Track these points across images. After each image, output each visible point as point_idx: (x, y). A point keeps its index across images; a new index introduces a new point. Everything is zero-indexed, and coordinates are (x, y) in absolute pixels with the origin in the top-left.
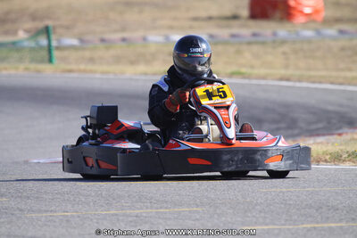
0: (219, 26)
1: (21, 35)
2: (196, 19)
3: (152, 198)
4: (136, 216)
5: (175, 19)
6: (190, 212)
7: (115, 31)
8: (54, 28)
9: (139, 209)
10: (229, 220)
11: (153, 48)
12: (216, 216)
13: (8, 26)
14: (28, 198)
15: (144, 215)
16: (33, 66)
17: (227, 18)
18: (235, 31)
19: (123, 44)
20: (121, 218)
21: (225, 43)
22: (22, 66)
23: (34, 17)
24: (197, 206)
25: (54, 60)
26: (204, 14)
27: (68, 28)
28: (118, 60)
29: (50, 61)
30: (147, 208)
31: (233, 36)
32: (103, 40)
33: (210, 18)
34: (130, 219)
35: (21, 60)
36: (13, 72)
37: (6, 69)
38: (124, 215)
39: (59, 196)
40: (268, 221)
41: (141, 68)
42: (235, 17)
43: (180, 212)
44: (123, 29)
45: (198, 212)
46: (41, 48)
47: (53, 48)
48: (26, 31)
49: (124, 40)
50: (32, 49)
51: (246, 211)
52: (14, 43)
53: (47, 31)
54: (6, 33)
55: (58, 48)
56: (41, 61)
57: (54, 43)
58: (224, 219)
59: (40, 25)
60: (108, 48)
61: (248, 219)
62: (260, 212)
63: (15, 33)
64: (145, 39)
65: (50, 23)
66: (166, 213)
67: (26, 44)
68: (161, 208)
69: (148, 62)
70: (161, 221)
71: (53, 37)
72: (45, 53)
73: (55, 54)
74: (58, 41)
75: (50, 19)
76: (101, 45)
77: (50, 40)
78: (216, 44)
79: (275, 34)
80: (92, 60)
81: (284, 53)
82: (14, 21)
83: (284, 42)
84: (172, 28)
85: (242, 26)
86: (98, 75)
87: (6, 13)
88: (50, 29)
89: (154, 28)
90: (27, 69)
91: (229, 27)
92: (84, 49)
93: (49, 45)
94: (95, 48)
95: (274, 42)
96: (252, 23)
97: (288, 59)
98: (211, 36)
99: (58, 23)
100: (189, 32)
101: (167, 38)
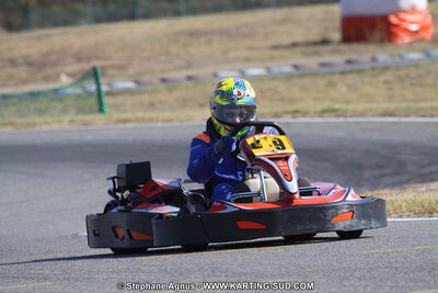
0: (306, 54)
1: (65, 80)
2: (276, 47)
3: (227, 270)
5: (251, 49)
7: (180, 68)
8: (104, 68)
13: (49, 71)
16: (79, 118)
17: (315, 43)
18: (326, 59)
19: (189, 84)
21: (313, 74)
22: (67, 118)
23: (79, 58)
24: (283, 276)
25: (106, 109)
26: (287, 41)
27: (121, 68)
28: (184, 103)
29: (101, 110)
31: (323, 65)
32: (164, 80)
33: (294, 45)
35: (64, 111)
36: (55, 126)
37: (46, 123)
42: (325, 42)
44: (189, 66)
46: (89, 94)
47: (103, 94)
48: (69, 75)
49: (190, 78)
50: (78, 97)
51: (342, 280)
52: (56, 91)
53: (94, 74)
54: (47, 79)
55: (109, 94)
56: (91, 112)
57: (104, 88)
59: (87, 66)
60: (170, 90)
62: (360, 279)
63: (56, 78)
64: (215, 75)
65: (98, 64)
67: (70, 91)
71: (102, 80)
72: (93, 101)
73: (106, 100)
74: (110, 85)
75: (98, 58)
76: (162, 87)
77: (98, 84)
78: (302, 76)
79: (374, 59)
80: (152, 105)
81: (386, 82)
82: (54, 64)
83: (385, 68)
84: (247, 60)
85: (334, 52)
86: (160, 124)
87: (45, 55)
88: (99, 71)
89: (227, 62)
90: (72, 121)
91: (317, 54)
92: (141, 93)
93: (99, 90)
94: (154, 91)
95: (373, 69)
96: (344, 47)
97: (391, 89)
98: (296, 67)
99: (109, 63)
100: (269, 64)
101: (242, 72)
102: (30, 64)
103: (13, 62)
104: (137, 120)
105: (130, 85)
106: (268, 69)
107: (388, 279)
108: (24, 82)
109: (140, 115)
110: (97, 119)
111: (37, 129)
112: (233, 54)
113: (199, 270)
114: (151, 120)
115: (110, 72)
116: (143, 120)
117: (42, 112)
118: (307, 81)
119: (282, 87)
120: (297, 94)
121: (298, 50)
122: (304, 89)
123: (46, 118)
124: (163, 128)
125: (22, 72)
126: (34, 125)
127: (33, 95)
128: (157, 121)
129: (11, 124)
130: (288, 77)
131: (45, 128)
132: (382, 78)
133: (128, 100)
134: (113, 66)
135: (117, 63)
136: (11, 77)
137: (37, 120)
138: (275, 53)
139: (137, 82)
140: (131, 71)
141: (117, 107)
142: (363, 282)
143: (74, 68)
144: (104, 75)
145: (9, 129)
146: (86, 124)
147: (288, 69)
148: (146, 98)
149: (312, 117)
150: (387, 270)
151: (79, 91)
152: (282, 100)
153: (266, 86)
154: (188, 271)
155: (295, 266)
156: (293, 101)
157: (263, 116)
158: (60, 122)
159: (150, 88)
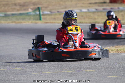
0: (99, 6)
1: (30, 10)
2: (90, 4)
3: (76, 67)
4: (71, 73)
5: (83, 4)
6: (90, 71)
7: (63, 8)
8: (41, 7)
10: (104, 74)
12: (99, 73)
13: (25, 7)
15: (74, 73)
16: (34, 21)
17: (102, 3)
18: (105, 7)
20: (66, 74)
21: (101, 12)
22: (30, 21)
23: (34, 4)
24: (92, 69)
25: (42, 19)
26: (94, 2)
27: (46, 7)
29: (40, 19)
30: (75, 70)
31: (104, 9)
32: (58, 12)
33: (96, 3)
34: (69, 74)
35: (30, 19)
36: (27, 23)
37: (25, 22)
38: (67, 73)
40: (117, 74)
42: (105, 3)
43: (86, 72)
45: (93, 71)
46: (37, 15)
47: (41, 15)
48: (31, 9)
50: (34, 15)
51: (110, 71)
52: (27, 13)
53: (39, 9)
54: (25, 10)
55: (43, 15)
56: (37, 20)
57: (41, 13)
59: (37, 7)
60: (60, 14)
61: (110, 74)
62: (115, 71)
63: (28, 10)
65: (40, 6)
66: (81, 72)
67: (32, 13)
68: (80, 70)
70: (80, 75)
71: (41, 11)
72: (38, 17)
73: (42, 17)
74: (43, 12)
75: (40, 4)
76: (58, 13)
77: (40, 12)
78: (98, 12)
79: (119, 8)
80: (55, 19)
81: (122, 15)
82: (27, 6)
83: (122, 11)
84: (82, 7)
85: (107, 6)
86: (57, 24)
87: (25, 3)
88: (40, 8)
89: (76, 7)
90: (32, 22)
91: (103, 6)
92: (52, 15)
93: (40, 14)
94: (56, 15)
95: (118, 11)
96: (110, 4)
97: (123, 17)
98: (96, 9)
100: (89, 8)
101: (81, 10)
102: (20, 5)
103: (15, 5)
104: (51, 23)
105: (49, 13)
106: (88, 10)
107: (123, 71)
108: (18, 10)
109: (51, 21)
110: (39, 22)
111: (22, 24)
112: (78, 5)
113: (68, 66)
114: (54, 23)
115: (43, 8)
116: (52, 23)
117: (23, 19)
118: (99, 14)
119: (92, 15)
120: (96, 17)
121: (97, 5)
122: (99, 16)
123: (24, 21)
125: (18, 7)
126: (21, 23)
127: (21, 14)
129: (15, 22)
130: (94, 12)
131: (24, 24)
132: (121, 14)
133: (48, 17)
134: (44, 7)
135: (45, 6)
136: (14, 9)
137: (22, 21)
139: (51, 12)
140: (49, 9)
141: (45, 19)
142: (115, 72)
143: (32, 7)
144: (41, 9)
145: (14, 24)
146: (36, 23)
147: (94, 10)
148: (53, 17)
149: (101, 24)
150: (122, 69)
151: (34, 13)
152: (92, 19)
153: (87, 14)
154: (65, 66)
155: (96, 66)
156: (95, 19)
157: (86, 23)
158: (28, 22)
159: (54, 14)
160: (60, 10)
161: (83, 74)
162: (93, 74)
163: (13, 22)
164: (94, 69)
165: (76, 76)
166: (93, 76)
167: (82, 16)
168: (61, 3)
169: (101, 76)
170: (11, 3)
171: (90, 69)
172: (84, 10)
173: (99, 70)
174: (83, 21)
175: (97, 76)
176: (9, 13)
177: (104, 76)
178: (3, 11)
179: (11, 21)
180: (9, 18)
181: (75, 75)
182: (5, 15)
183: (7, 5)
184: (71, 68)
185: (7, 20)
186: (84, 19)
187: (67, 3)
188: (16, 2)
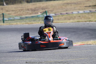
0: (92, 8)
1: (39, 14)
2: (86, 7)
3: (74, 56)
4: (70, 61)
5: (81, 7)
6: (84, 59)
7: (65, 11)
8: (48, 11)
9: (70, 59)
10: (95, 61)
11: (74, 15)
12: (91, 60)
13: (36, 12)
14: (41, 58)
15: (72, 61)
19: (67, 15)
22: (40, 22)
23: (43, 9)
24: (86, 57)
26: (88, 5)
27: (51, 11)
28: (65, 19)
30: (73, 59)
32: (61, 14)
33: (90, 6)
35: (39, 20)
37: (35, 23)
39: (49, 57)
41: (71, 21)
43: (81, 59)
44: (67, 11)
45: (86, 59)
48: (40, 13)
49: (67, 13)
52: (37, 16)
53: (46, 12)
54: (35, 13)
58: (93, 60)
59: (44, 11)
64: (72, 13)
65: (47, 10)
66: (77, 60)
67: (41, 16)
68: (76, 58)
69: (73, 19)
70: (76, 62)
74: (49, 14)
75: (47, 9)
76: (61, 15)
80: (58, 19)
82: (37, 10)
84: (79, 9)
86: (60, 23)
87: (35, 8)
89: (75, 10)
92: (56, 16)
94: (59, 16)
98: (90, 11)
99: (49, 10)
100: (84, 10)
101: (78, 12)
102: (32, 10)
103: (28, 10)
105: (54, 15)
106: (84, 11)
108: (30, 14)
109: (56, 21)
111: (33, 24)
112: (76, 8)
113: (68, 56)
114: (58, 22)
115: (49, 12)
117: (34, 21)
118: (93, 14)
119: (87, 15)
120: (90, 17)
122: (92, 16)
124: (61, 24)
125: (30, 12)
126: (33, 23)
127: (32, 17)
128: (59, 23)
129: (28, 23)
130: (89, 13)
131: (35, 24)
134: (50, 11)
135: (51, 10)
136: (28, 13)
137: (33, 22)
138: (86, 8)
139: (55, 14)
140: (54, 12)
143: (41, 11)
144: (48, 12)
145: (27, 24)
147: (88, 11)
148: (57, 18)
149: (93, 22)
151: (42, 16)
152: (87, 18)
153: (83, 15)
154: (65, 56)
155: (89, 55)
156: (89, 18)
157: (83, 22)
158: (38, 23)
159: (58, 15)
160: (62, 13)
161: (79, 61)
162: (86, 61)
163: (26, 23)
164: (87, 57)
165: (74, 63)
166: (86, 62)
167: (79, 17)
168: (63, 7)
169: (92, 62)
170: (24, 9)
171: (84, 57)
172: (81, 12)
173: (91, 57)
174: (80, 20)
175: (89, 62)
176: (24, 16)
177: (95, 62)
178: (19, 15)
179: (25, 23)
180: (23, 20)
181: (72, 63)
182: (21, 18)
183: (22, 10)
184: (70, 57)
185: (22, 22)
186: (81, 18)
187: (67, 7)
188: (29, 8)
